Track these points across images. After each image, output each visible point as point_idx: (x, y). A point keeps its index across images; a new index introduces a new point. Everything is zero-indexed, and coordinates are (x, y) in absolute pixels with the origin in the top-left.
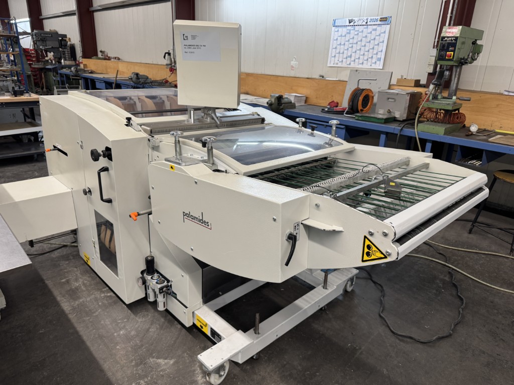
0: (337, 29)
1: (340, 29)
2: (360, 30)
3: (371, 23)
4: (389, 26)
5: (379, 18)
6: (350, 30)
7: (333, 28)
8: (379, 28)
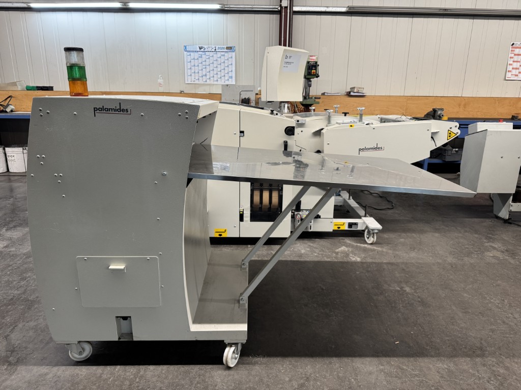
0: (188, 54)
1: (192, 54)
2: (211, 55)
3: (219, 50)
4: (234, 54)
5: (225, 47)
6: (202, 55)
7: (185, 53)
8: (226, 54)
